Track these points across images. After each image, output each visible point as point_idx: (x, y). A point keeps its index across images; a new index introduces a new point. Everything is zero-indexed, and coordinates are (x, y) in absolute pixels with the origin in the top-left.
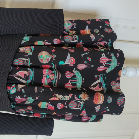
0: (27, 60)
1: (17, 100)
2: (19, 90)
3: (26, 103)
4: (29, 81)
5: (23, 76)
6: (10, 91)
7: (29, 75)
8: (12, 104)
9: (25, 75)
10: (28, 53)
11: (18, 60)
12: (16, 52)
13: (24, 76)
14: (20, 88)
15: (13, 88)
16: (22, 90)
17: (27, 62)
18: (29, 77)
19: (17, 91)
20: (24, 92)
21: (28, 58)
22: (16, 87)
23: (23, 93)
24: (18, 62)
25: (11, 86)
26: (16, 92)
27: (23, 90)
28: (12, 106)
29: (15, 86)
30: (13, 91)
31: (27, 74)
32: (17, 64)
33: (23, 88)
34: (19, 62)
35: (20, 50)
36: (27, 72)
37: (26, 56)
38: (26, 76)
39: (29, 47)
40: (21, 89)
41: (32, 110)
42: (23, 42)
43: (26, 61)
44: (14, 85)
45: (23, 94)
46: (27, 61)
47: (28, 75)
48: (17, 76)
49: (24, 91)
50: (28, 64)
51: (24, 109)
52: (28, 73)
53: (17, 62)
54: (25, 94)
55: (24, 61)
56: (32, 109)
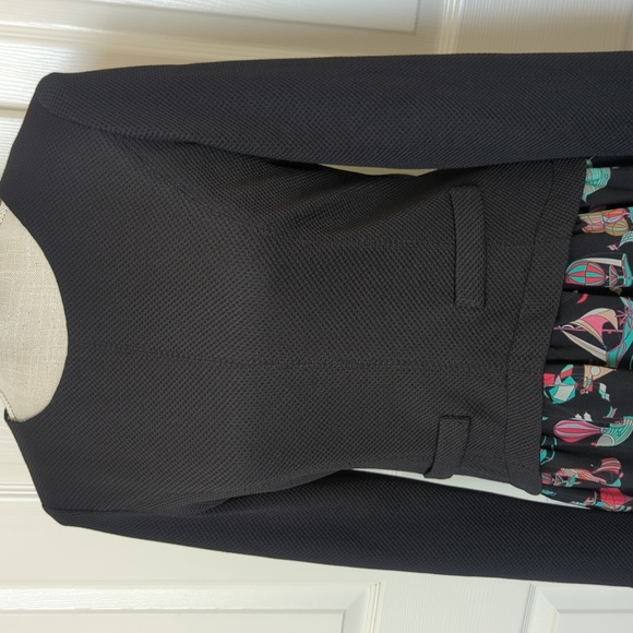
0: (618, 263)
1: (559, 430)
2: (587, 385)
3: (601, 443)
4: (619, 352)
5: (601, 331)
6: (551, 391)
7: (621, 327)
8: (544, 447)
9: (608, 325)
10: (620, 237)
11: (583, 263)
12: (575, 233)
13: (603, 333)
14: (595, 378)
15: (562, 380)
16: (599, 386)
17: (621, 274)
18: (621, 334)
19: (577, 392)
20: (606, 397)
21: (619, 258)
22: (578, 376)
23: (604, 400)
24: (584, 272)
25: (557, 373)
26: (574, 395)
27: (603, 387)
28: (544, 454)
29: (574, 369)
30: (563, 392)
31: (615, 324)
32: (581, 281)
33: (603, 379)
34: (588, 274)
35: (586, 224)
36: (617, 314)
37: (612, 248)
38: (610, 331)
39: (620, 211)
40: (596, 383)
41: (622, 475)
42: (588, 191)
43: (616, 267)
44: (570, 367)
45: (605, 406)
46: (619, 270)
47: (616, 327)
48: (576, 329)
49: (607, 392)
50: (622, 280)
51: (591, 470)
52: (618, 319)
53: (579, 274)
54: (613, 402)
55: (605, 267)
56: (620, 471)
